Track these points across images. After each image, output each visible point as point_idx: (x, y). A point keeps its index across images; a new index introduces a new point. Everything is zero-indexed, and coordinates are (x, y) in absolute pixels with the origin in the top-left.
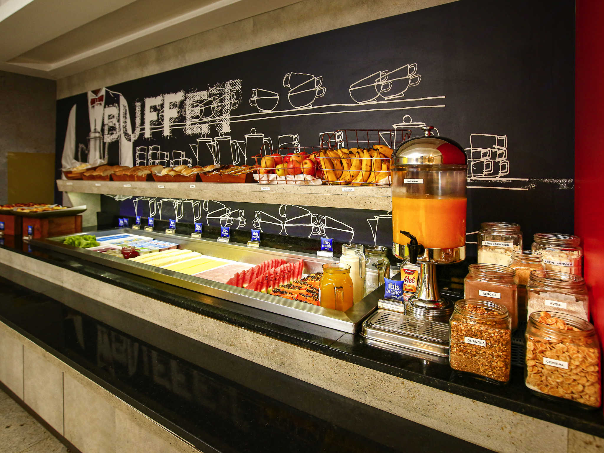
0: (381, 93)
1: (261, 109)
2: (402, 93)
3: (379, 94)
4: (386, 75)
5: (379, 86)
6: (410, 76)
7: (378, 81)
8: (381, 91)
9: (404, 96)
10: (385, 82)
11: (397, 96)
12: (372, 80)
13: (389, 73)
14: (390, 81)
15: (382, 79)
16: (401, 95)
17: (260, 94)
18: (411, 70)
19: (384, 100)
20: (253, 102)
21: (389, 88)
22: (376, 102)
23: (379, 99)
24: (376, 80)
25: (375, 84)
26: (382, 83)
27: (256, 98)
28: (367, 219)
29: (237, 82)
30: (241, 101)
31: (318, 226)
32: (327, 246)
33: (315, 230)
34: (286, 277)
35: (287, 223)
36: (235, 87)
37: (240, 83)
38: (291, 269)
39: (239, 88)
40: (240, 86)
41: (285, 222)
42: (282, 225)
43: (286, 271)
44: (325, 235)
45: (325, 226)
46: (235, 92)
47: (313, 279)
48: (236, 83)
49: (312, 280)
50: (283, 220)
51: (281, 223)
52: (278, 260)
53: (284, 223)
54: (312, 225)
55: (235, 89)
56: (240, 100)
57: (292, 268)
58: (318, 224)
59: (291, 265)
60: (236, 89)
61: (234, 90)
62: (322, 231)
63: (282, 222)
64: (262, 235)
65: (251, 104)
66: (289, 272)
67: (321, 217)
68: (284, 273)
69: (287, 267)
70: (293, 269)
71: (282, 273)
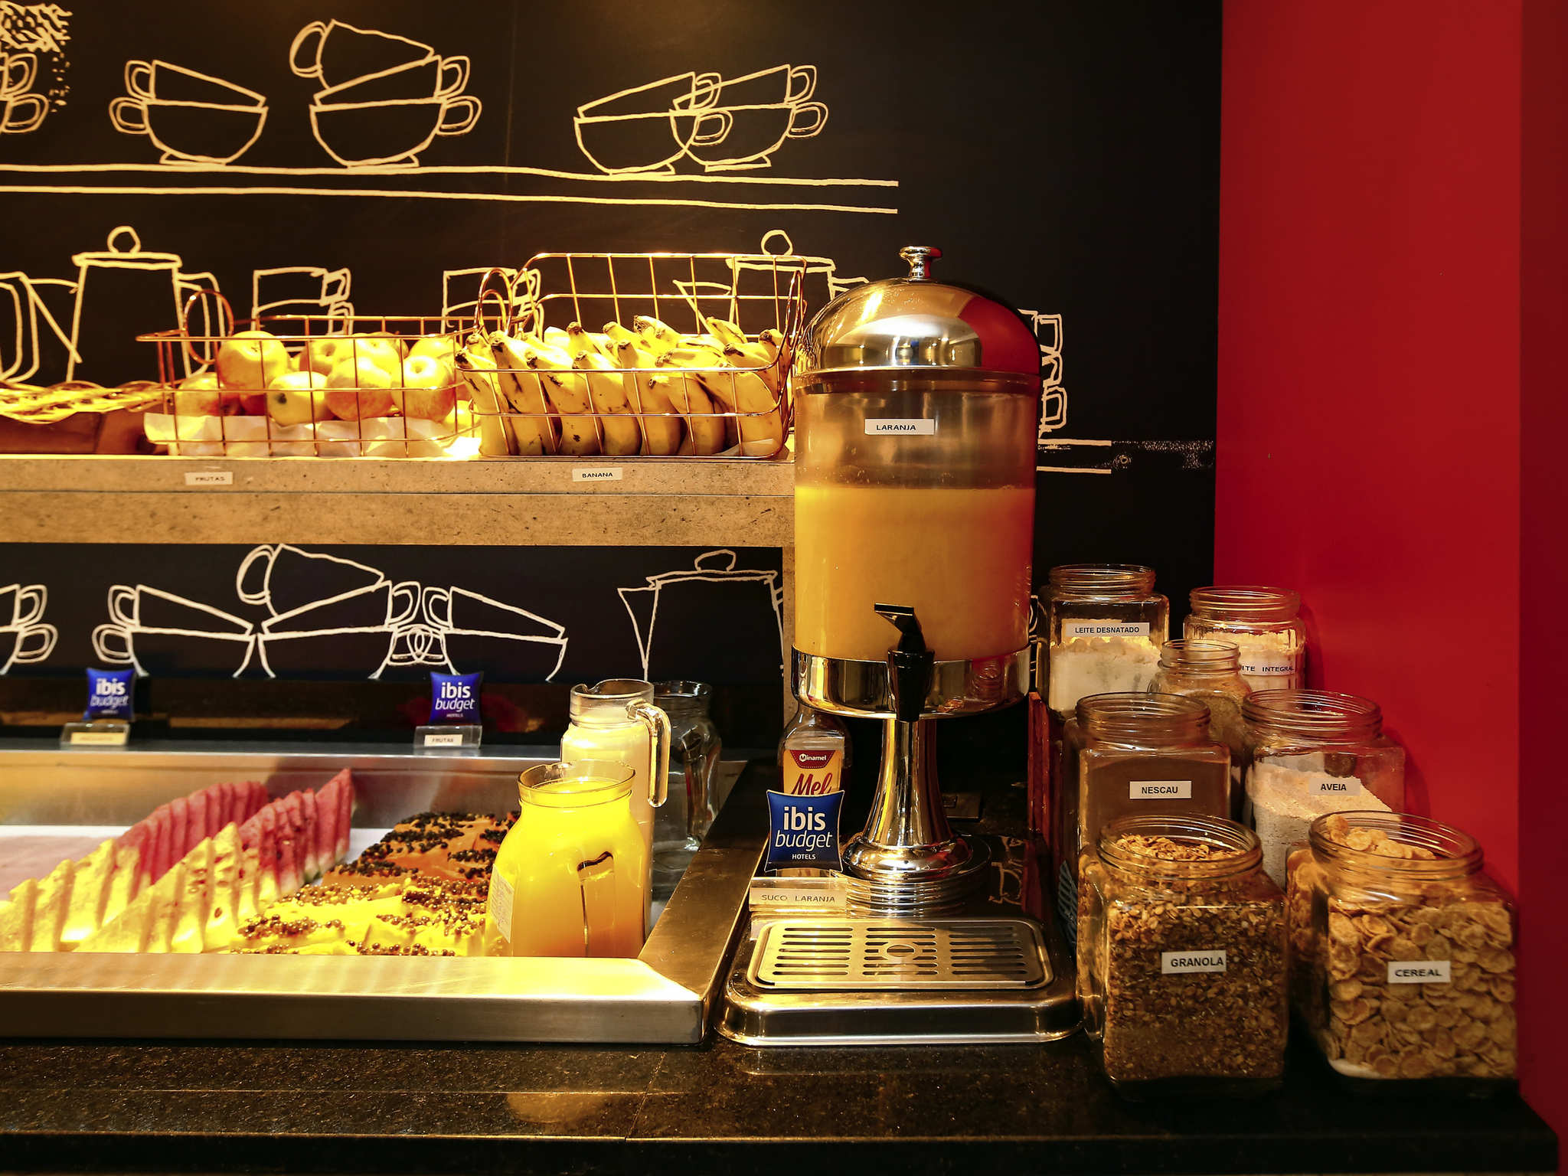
0: (691, 148)
1: (169, 151)
2: (763, 154)
3: (685, 149)
4: (713, 88)
5: (686, 124)
6: (792, 104)
7: (685, 105)
8: (691, 142)
9: (768, 164)
10: (708, 110)
11: (746, 163)
12: (662, 99)
13: (721, 84)
14: (725, 110)
15: (700, 99)
16: (761, 161)
17: (168, 85)
18: (798, 85)
19: (700, 170)
20: (132, 115)
21: (722, 135)
22: (671, 177)
23: (682, 167)
24: (676, 102)
25: (672, 114)
26: (699, 113)
27: (146, 100)
28: (620, 590)
29: (45, 16)
30: (62, 103)
31: (418, 630)
32: (456, 705)
33: (402, 646)
34: (288, 855)
35: (273, 629)
36: (32, 36)
37: (59, 24)
38: (304, 818)
39: (57, 42)
40: (59, 36)
41: (265, 624)
42: (251, 639)
43: (288, 830)
44: (447, 661)
45: (446, 628)
46: (29, 61)
47: (416, 845)
48: (40, 20)
49: (411, 849)
50: (257, 615)
51: (241, 630)
52: (233, 789)
53: (257, 629)
54: (393, 626)
55: (32, 47)
56: (57, 97)
57: (310, 811)
58: (420, 619)
59: (303, 803)
60: (39, 44)
61: (25, 50)
62: (436, 648)
63: (249, 626)
64: (137, 690)
65: (118, 123)
66: (299, 830)
67: (429, 594)
68: (278, 842)
69: (289, 811)
70: (314, 815)
71: (271, 842)
